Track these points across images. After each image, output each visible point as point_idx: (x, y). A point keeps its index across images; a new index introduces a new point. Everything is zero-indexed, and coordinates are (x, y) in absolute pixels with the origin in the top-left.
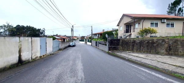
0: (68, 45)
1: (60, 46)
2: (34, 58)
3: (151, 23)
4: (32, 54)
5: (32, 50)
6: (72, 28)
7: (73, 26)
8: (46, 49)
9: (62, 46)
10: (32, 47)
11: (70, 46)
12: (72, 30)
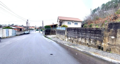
0: (23, 33)
1: (17, 33)
2: (3, 37)
3: (68, 23)
4: (3, 36)
5: (3, 34)
6: (27, 22)
7: (28, 20)
8: (9, 34)
9: (18, 33)
10: (3, 33)
11: (25, 34)
12: (27, 23)
